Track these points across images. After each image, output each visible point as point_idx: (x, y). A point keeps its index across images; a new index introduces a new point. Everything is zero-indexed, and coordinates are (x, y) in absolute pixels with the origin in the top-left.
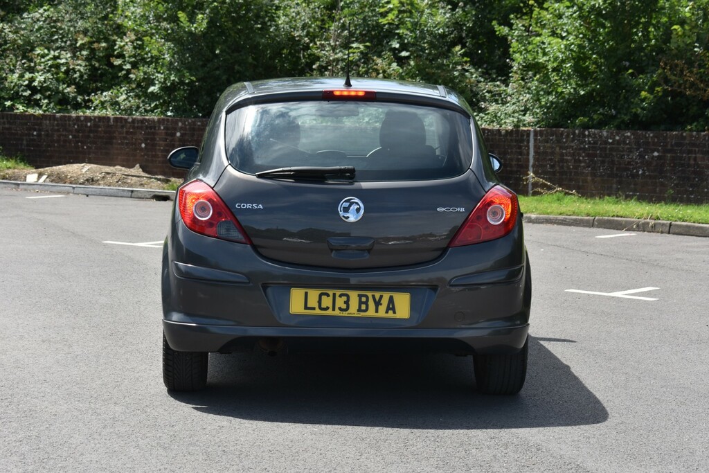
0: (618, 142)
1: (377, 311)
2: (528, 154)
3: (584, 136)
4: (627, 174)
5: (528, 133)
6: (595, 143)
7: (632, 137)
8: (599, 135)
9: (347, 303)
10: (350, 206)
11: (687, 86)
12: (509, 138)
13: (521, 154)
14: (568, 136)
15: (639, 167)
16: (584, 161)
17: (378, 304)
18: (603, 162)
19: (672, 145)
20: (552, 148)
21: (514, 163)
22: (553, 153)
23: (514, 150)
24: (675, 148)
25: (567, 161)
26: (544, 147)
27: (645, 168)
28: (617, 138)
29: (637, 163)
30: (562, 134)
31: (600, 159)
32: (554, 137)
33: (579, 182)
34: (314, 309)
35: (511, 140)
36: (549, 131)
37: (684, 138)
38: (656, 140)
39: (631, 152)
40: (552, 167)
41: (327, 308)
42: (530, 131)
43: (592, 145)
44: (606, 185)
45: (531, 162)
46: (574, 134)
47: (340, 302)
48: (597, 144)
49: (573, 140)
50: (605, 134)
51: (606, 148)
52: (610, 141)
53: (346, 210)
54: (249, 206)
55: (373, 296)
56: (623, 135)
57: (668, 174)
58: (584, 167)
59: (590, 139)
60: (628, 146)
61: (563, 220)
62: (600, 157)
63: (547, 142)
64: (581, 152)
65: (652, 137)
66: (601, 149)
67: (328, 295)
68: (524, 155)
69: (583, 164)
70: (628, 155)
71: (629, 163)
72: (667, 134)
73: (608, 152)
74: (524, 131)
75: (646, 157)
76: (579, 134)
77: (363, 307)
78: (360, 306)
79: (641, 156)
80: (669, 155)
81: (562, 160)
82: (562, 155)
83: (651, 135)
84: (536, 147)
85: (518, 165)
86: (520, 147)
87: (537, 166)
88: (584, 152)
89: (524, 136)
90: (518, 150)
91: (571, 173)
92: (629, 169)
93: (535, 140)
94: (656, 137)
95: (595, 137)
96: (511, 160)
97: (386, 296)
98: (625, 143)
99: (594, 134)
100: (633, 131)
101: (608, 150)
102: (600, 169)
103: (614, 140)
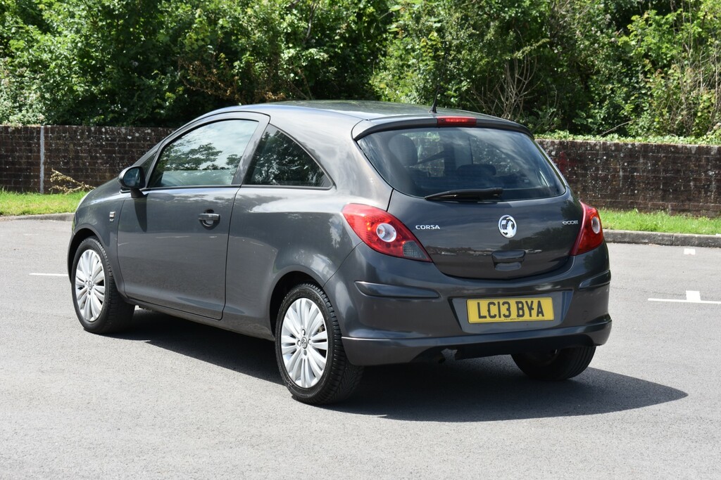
0: (138, 139)
1: (531, 316)
2: (39, 151)
3: (101, 133)
5: (38, 130)
6: (113, 140)
7: (153, 134)
8: (117, 133)
9: (509, 309)
10: (507, 223)
11: (209, 86)
12: (16, 135)
13: (31, 151)
14: (82, 133)
16: (102, 158)
17: (531, 309)
18: (122, 158)
20: (65, 145)
21: (24, 160)
22: (66, 150)
23: (23, 147)
25: (82, 158)
26: (56, 144)
28: (137, 135)
30: (76, 132)
31: (118, 155)
32: (67, 134)
33: (96, 179)
34: (485, 317)
35: (20, 137)
36: (61, 128)
40: (65, 164)
41: (495, 316)
42: (40, 128)
43: (109, 142)
45: (43, 159)
46: (89, 131)
47: (504, 310)
48: (116, 141)
49: (89, 137)
50: (123, 130)
51: (125, 145)
52: (130, 138)
53: (505, 227)
54: (427, 227)
55: (527, 302)
56: (143, 132)
58: (102, 164)
59: (108, 136)
60: (149, 143)
62: (119, 153)
63: (59, 139)
64: (98, 149)
66: (120, 146)
67: (494, 304)
68: (34, 152)
69: (99, 161)
73: (127, 149)
74: (34, 128)
76: (95, 130)
77: (521, 312)
78: (518, 312)
81: (77, 157)
82: (77, 152)
84: (46, 144)
85: (28, 162)
86: (30, 145)
87: (49, 163)
88: (100, 149)
89: (33, 133)
90: (27, 148)
91: (87, 170)
93: (46, 137)
95: (113, 134)
96: (20, 157)
97: (536, 301)
98: (145, 139)
99: (111, 131)
100: (153, 128)
101: (127, 146)
102: (119, 166)
103: (133, 137)
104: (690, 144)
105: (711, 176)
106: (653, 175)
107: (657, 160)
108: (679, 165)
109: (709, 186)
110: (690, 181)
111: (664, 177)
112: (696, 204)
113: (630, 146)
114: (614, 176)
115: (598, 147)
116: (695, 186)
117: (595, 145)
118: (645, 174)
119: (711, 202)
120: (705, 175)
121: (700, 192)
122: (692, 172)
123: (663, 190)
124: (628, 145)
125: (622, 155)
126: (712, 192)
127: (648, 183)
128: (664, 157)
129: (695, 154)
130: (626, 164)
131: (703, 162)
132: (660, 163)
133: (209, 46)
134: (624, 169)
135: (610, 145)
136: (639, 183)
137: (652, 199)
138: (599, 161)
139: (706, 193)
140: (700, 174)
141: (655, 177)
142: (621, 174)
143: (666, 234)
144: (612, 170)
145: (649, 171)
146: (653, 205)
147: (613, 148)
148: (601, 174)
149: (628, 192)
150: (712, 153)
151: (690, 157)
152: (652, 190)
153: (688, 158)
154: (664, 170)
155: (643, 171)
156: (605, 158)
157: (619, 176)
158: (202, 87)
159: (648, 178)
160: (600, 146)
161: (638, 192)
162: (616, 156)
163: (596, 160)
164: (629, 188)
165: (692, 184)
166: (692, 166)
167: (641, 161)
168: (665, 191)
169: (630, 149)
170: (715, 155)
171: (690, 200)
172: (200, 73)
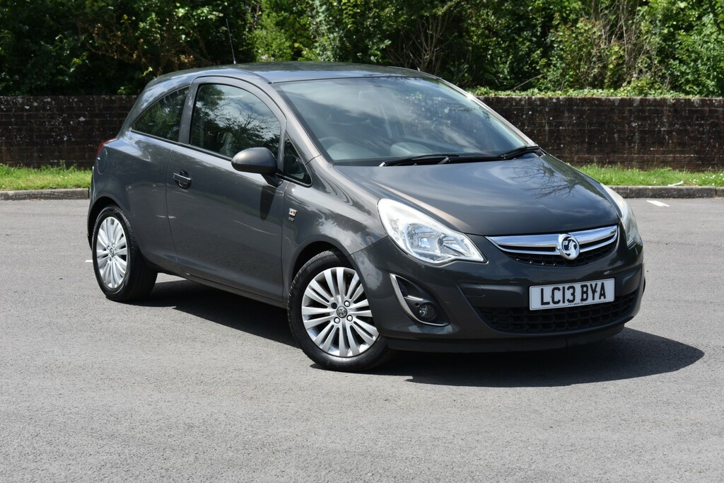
0: (37, 109)
4: (50, 142)
6: (9, 110)
7: (53, 102)
8: (13, 102)
11: (114, 50)
15: (64, 134)
18: (19, 131)
19: (99, 109)
24: (104, 112)
27: (71, 135)
28: (35, 104)
29: (60, 129)
31: (15, 127)
37: (114, 102)
38: (81, 105)
39: (53, 118)
43: (4, 113)
44: (25, 155)
48: (11, 111)
50: (20, 100)
51: (22, 115)
52: (27, 108)
56: (42, 101)
57: (98, 139)
60: (49, 112)
61: (50, 194)
62: (16, 125)
65: (76, 102)
66: (16, 117)
70: (49, 122)
71: (51, 130)
72: (94, 99)
73: (24, 120)
75: (72, 123)
79: (65, 122)
80: (97, 120)
83: (76, 100)
92: (52, 137)
94: (81, 102)
95: (8, 104)
98: (45, 109)
99: (6, 101)
100: (53, 97)
101: (25, 117)
102: (16, 138)
103: (31, 106)
104: (611, 96)
105: (634, 128)
106: (578, 128)
107: (581, 113)
108: (603, 117)
109: (632, 137)
110: (614, 133)
111: (589, 131)
112: (620, 155)
113: (554, 100)
114: (539, 131)
115: (523, 103)
116: (619, 137)
117: (521, 100)
118: (570, 128)
119: (635, 154)
120: (629, 127)
121: (624, 144)
122: (616, 124)
123: (588, 143)
124: (553, 99)
125: (547, 109)
126: (635, 143)
127: (574, 137)
128: (588, 110)
129: (618, 106)
130: (551, 118)
131: (626, 114)
132: (584, 117)
133: (110, 7)
134: (550, 123)
135: (535, 100)
136: (565, 137)
137: (577, 152)
138: (524, 116)
139: (630, 144)
140: (624, 126)
141: (580, 130)
142: (547, 128)
143: (621, 186)
144: (537, 125)
145: (574, 125)
146: (579, 158)
147: (538, 103)
148: (527, 129)
149: (554, 146)
150: (635, 105)
151: (614, 109)
152: (577, 143)
153: (612, 110)
154: (589, 123)
155: (569, 125)
156: (530, 113)
157: (545, 131)
158: (107, 51)
159: (573, 132)
160: (525, 102)
161: (564, 146)
162: (541, 111)
163: (522, 115)
164: (555, 142)
165: (616, 136)
166: (616, 118)
167: (566, 115)
168: (590, 144)
169: (555, 103)
170: (637, 106)
171: (614, 152)
172: (104, 37)
